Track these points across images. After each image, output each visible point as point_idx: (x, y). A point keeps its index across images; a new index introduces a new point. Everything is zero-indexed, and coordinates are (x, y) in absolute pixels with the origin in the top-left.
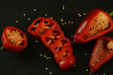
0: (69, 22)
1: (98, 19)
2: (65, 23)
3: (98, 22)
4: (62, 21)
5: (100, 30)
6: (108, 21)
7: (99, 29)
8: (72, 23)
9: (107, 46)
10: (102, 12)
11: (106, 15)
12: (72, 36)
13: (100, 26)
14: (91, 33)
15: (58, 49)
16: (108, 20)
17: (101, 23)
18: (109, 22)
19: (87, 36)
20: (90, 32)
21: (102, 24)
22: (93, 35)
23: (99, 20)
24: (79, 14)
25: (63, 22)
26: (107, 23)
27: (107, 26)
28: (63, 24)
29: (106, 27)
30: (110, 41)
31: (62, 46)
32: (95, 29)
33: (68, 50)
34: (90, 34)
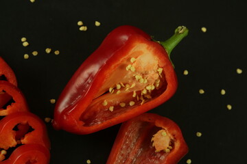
0: (48, 51)
1: (129, 66)
2: (35, 53)
3: (130, 73)
4: (25, 44)
5: (134, 95)
6: (160, 70)
7: (132, 93)
8: (57, 53)
9: (153, 141)
10: (142, 42)
11: (155, 53)
12: (53, 101)
13: (133, 85)
14: (106, 103)
15: (3, 152)
16: (159, 67)
17: (138, 77)
18: (163, 73)
19: (95, 113)
20: (103, 101)
21: (142, 80)
22: (111, 109)
23: (133, 69)
24: (80, 23)
25: (29, 50)
26: (156, 76)
27: (155, 85)
28: (26, 56)
29: (153, 88)
30: (161, 129)
31: (14, 143)
32: (119, 92)
33: (33, 159)
34: (104, 107)
